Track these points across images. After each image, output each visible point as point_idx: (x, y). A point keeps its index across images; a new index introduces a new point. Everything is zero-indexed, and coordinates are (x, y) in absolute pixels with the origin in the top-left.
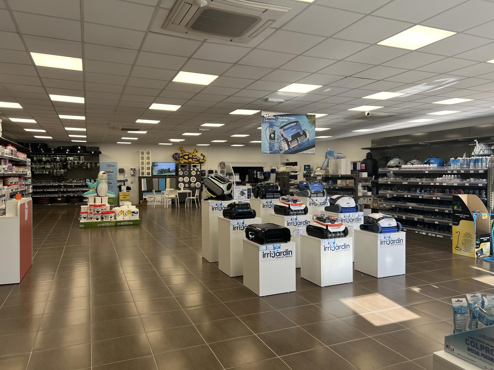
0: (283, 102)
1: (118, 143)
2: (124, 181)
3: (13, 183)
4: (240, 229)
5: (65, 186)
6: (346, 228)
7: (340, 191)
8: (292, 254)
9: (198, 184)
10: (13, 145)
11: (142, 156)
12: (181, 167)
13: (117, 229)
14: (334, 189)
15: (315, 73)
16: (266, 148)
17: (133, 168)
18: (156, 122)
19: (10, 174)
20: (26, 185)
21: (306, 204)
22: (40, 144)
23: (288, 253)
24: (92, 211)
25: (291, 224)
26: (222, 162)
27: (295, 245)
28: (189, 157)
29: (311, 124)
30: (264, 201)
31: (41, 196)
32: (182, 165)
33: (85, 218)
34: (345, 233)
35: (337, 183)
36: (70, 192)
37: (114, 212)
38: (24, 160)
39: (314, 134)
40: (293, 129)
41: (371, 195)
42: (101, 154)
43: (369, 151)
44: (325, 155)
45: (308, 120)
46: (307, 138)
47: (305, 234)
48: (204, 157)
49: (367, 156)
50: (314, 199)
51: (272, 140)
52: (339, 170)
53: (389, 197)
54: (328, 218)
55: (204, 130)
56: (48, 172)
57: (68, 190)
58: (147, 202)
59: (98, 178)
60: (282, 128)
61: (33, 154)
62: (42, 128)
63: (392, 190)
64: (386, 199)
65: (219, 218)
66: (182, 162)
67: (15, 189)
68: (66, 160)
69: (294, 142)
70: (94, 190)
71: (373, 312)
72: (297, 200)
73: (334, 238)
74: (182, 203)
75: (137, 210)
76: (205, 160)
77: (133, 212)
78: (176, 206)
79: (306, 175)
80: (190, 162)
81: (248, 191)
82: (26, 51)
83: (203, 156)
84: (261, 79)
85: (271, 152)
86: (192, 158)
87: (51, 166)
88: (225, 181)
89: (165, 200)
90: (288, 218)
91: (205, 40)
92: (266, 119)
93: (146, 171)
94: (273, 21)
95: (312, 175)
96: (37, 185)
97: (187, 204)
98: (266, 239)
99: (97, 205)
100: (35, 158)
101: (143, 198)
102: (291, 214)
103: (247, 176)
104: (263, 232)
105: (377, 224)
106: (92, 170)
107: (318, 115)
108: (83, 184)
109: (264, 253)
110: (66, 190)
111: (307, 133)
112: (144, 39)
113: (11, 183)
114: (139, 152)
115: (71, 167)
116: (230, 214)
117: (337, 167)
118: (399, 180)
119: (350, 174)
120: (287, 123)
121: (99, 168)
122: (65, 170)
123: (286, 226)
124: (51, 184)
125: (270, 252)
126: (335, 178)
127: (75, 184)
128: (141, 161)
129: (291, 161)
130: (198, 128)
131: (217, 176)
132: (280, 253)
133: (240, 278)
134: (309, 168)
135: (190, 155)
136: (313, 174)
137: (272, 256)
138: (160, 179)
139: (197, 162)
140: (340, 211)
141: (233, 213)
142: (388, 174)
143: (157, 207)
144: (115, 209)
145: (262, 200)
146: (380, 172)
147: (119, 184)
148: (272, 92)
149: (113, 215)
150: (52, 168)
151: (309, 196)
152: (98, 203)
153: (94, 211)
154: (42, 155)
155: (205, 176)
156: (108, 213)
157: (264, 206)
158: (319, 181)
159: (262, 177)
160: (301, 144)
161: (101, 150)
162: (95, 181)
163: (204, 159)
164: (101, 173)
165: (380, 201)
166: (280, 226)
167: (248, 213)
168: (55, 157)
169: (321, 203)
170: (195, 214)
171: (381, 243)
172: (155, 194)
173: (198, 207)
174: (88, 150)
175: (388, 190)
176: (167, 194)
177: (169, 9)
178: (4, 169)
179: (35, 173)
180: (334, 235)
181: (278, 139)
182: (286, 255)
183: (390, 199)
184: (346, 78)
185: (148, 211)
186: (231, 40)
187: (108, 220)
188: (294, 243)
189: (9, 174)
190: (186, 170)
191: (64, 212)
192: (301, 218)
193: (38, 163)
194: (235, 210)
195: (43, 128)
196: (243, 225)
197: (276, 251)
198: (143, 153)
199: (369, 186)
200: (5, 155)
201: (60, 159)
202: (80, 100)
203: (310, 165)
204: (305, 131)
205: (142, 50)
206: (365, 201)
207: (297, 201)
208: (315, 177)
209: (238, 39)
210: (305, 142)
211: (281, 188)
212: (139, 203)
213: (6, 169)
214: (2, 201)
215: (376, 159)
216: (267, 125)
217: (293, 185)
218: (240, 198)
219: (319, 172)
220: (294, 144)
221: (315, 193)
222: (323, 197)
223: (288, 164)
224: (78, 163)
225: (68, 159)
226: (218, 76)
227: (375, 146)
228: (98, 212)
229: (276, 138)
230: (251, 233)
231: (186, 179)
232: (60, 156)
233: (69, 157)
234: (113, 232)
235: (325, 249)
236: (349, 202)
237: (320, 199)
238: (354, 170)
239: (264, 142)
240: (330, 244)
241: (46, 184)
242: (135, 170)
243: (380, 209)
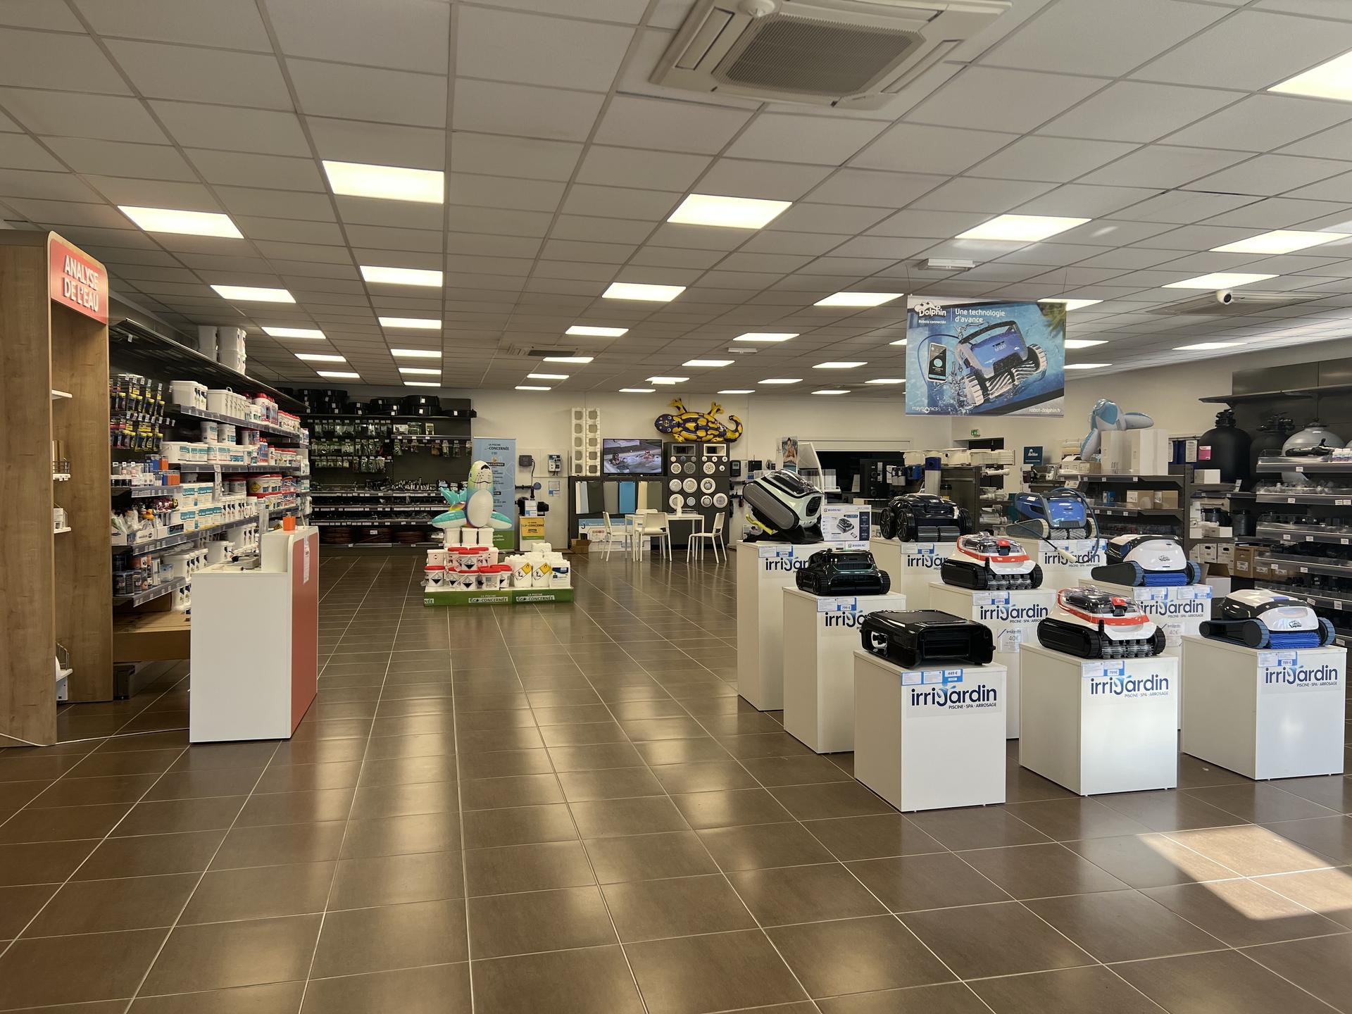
0: (969, 269)
1: (517, 388)
2: (532, 489)
3: (270, 490)
4: (844, 624)
5: (388, 499)
6: (1159, 631)
7: (1132, 523)
8: (995, 699)
9: (721, 499)
10: (270, 395)
11: (578, 422)
12: (678, 452)
13: (514, 612)
14: (1118, 518)
15: (1070, 182)
16: (919, 399)
17: (554, 453)
18: (618, 332)
19: (264, 467)
20: (298, 495)
21: (1036, 559)
22: (329, 393)
23: (983, 695)
24: (455, 564)
25: (991, 615)
26: (789, 439)
27: (1004, 675)
28: (698, 424)
29: (1054, 329)
30: (912, 548)
31: (331, 524)
32: (678, 448)
33: (436, 581)
34: (1157, 644)
35: (1124, 500)
36: (399, 514)
37: (508, 568)
38: (294, 432)
39: (1061, 358)
40: (999, 344)
41: (1230, 535)
42: (475, 416)
43: (1224, 407)
44: (1090, 418)
45: (1044, 318)
46: (1041, 369)
47: (1035, 642)
48: (737, 424)
49: (1217, 422)
50: (1060, 544)
51: (938, 377)
52: (1133, 461)
53: (1286, 543)
54: (1105, 600)
55: (741, 351)
56: (348, 464)
57: (395, 509)
58: (588, 542)
59: (470, 478)
60: (966, 340)
61: (314, 418)
62: (338, 351)
63: (1298, 522)
64: (1282, 551)
65: (786, 592)
66: (681, 439)
67: (274, 504)
68: (390, 432)
69: (1000, 381)
70: (459, 509)
71: (1244, 877)
72: (1011, 546)
73: (1123, 656)
74: (680, 547)
75: (565, 564)
76: (740, 432)
77: (557, 570)
78: (663, 556)
79: (1032, 475)
80: (701, 438)
81: (861, 519)
82: (313, 158)
83: (736, 421)
84: (912, 207)
85: (933, 409)
86: (706, 428)
87: (355, 447)
88: (802, 491)
89: (635, 540)
90: (984, 598)
91: (763, 107)
92: (919, 318)
93: (587, 463)
94: (955, 43)
95: (1050, 475)
96: (321, 495)
97: (692, 552)
98: (922, 653)
99: (466, 549)
100: (318, 428)
101: (580, 532)
102: (992, 585)
103: (857, 478)
104: (912, 632)
105: (1255, 621)
106: (453, 458)
107: (1072, 304)
108: (432, 495)
109: (915, 693)
110: (389, 510)
111: (1039, 356)
112: (602, 113)
113: (266, 489)
114: (570, 411)
115: (402, 450)
116: (818, 580)
117: (1126, 452)
118: (1322, 492)
119: (1167, 475)
120: (983, 327)
121: (470, 453)
122: (388, 458)
123: (976, 618)
124: (354, 494)
125: (934, 689)
126: (1119, 486)
127: (412, 495)
128: (574, 435)
129: (984, 435)
130: (726, 345)
131: (781, 476)
132: (961, 696)
133: (845, 757)
134: (1040, 457)
135: (701, 419)
136: (1052, 472)
137: (938, 703)
138: (622, 484)
139: (718, 439)
140: (1139, 580)
141: (827, 578)
142: (1284, 474)
143: (616, 556)
144: (510, 560)
145: (905, 545)
146: (1262, 468)
147: (518, 496)
148: (939, 241)
149: (506, 575)
150: (358, 453)
151: (1045, 535)
152: (469, 543)
153: (461, 565)
154: (334, 418)
155: (740, 475)
156: (494, 569)
157: (910, 563)
158: (1076, 494)
159: (901, 481)
160: (1020, 388)
161: (475, 407)
162: (460, 487)
163: (736, 430)
164: (477, 465)
165: (1261, 554)
166: (962, 619)
167: (867, 579)
168: (365, 426)
169: (1079, 557)
170: (713, 578)
171: (1268, 678)
172: (610, 524)
173: (722, 560)
174: (444, 407)
175: (1287, 522)
176: (639, 524)
177: (671, 29)
178: (249, 453)
179: (318, 465)
180: (1120, 649)
181: (954, 374)
182: (979, 699)
183: (1292, 551)
184: (1163, 193)
185: (592, 567)
186: (834, 104)
187: (493, 589)
188: (1004, 668)
189: (260, 467)
190: (689, 459)
191: (384, 565)
192: (1022, 598)
193: (324, 440)
194: (831, 570)
195: (340, 352)
196: (852, 612)
197: (949, 688)
198: (579, 415)
199: (1223, 509)
200: (253, 420)
201: (376, 429)
202: (432, 279)
203: (1042, 447)
204: (1034, 348)
205: (594, 142)
206: (1208, 554)
207: (1009, 551)
208: (1058, 483)
209: (854, 99)
210: (1035, 382)
211: (961, 512)
212: (569, 546)
213: (255, 454)
214: (245, 532)
215: (1247, 431)
216: (921, 333)
217: (989, 503)
218: (839, 538)
219: (1072, 468)
220: (1002, 388)
221: (1063, 528)
222: (1086, 538)
223: (974, 445)
224: (420, 441)
225: (394, 430)
226: (791, 203)
227: (1243, 392)
228: (470, 566)
229: (948, 370)
230: (876, 634)
231: (690, 485)
232: (377, 421)
233: (398, 426)
234: (506, 621)
235: (1094, 689)
236: (1166, 554)
237: (1078, 546)
238: (1178, 463)
239: (913, 381)
240: (1108, 674)
241: (342, 493)
242: (560, 460)
243: (1259, 580)
